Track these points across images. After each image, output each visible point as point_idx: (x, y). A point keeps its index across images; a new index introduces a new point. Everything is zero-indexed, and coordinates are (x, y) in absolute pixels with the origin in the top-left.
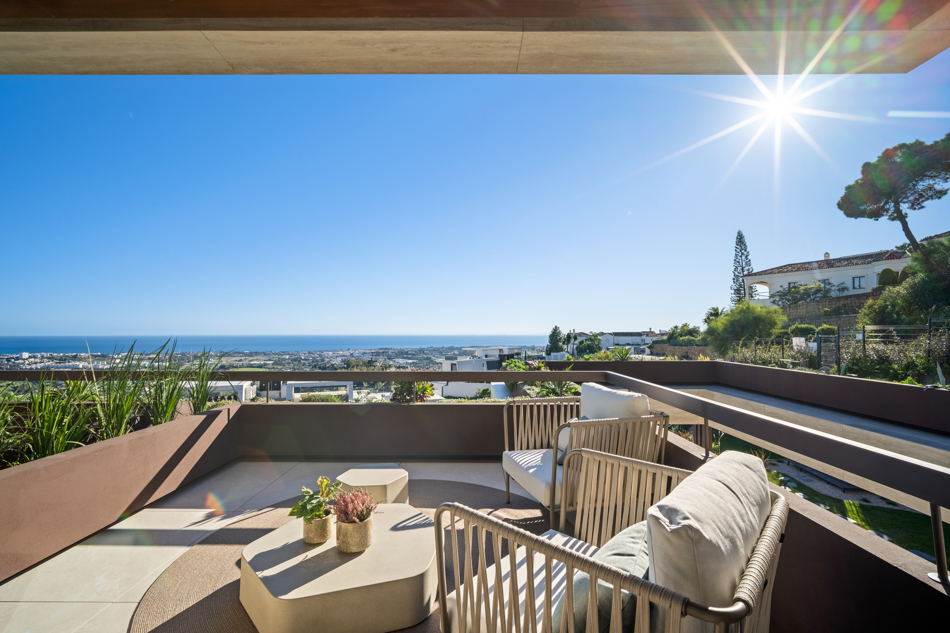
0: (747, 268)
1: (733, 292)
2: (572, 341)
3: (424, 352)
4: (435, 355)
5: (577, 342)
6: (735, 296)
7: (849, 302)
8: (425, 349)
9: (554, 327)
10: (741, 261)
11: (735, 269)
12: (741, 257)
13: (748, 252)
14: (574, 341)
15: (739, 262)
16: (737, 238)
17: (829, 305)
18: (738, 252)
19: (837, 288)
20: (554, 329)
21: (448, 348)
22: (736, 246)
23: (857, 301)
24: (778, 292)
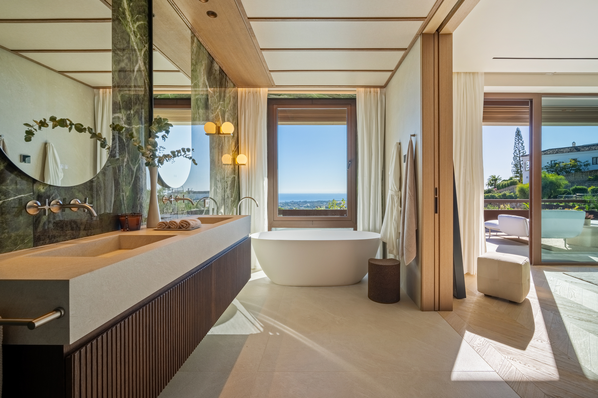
0: (522, 151)
1: (513, 166)
3: (288, 205)
4: (295, 206)
6: (515, 168)
8: (289, 202)
10: (518, 147)
11: (515, 152)
12: (519, 144)
13: (523, 141)
15: (517, 147)
16: (516, 132)
17: (590, 174)
18: (517, 141)
19: (583, 164)
21: (303, 202)
22: (516, 137)
24: (545, 166)
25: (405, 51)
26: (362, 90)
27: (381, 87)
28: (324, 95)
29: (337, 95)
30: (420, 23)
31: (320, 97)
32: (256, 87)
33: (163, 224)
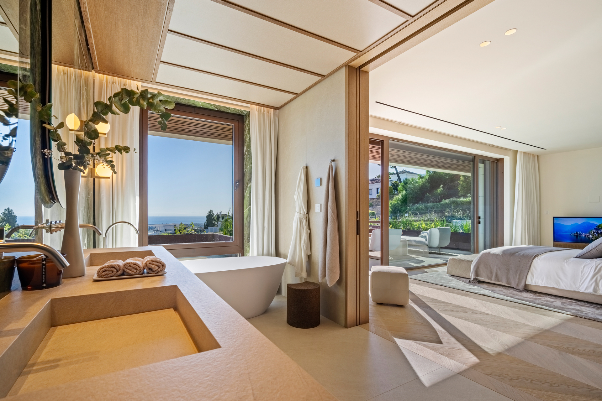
2: (221, 219)
5: (224, 220)
7: (374, 201)
9: (210, 210)
14: (223, 219)
20: (209, 212)
23: (377, 201)
25: (322, 77)
26: (256, 107)
27: (275, 108)
28: (211, 105)
29: (225, 108)
30: (353, 54)
31: (204, 107)
32: (126, 77)
33: (113, 269)
